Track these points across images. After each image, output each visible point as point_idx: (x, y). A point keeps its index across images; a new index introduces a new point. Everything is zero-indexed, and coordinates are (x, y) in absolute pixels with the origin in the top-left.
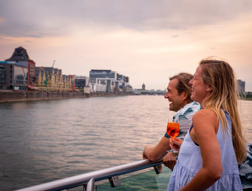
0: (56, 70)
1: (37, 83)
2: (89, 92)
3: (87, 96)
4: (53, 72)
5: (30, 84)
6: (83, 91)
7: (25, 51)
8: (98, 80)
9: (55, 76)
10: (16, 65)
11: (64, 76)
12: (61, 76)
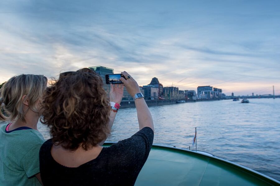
0: (175, 88)
1: (164, 95)
2: (195, 99)
3: (195, 101)
4: (174, 89)
5: (160, 96)
6: (192, 99)
7: (157, 79)
8: (203, 92)
9: (175, 91)
10: (152, 87)
11: (180, 91)
12: (178, 91)
